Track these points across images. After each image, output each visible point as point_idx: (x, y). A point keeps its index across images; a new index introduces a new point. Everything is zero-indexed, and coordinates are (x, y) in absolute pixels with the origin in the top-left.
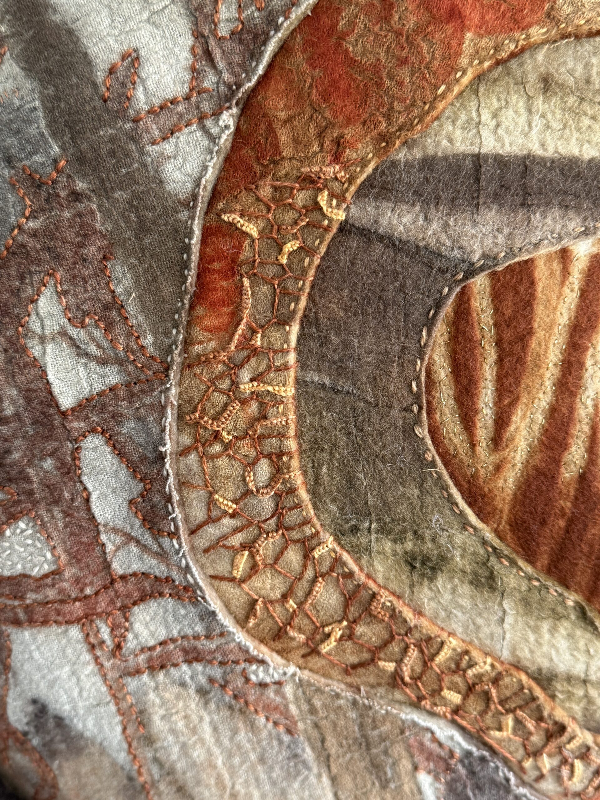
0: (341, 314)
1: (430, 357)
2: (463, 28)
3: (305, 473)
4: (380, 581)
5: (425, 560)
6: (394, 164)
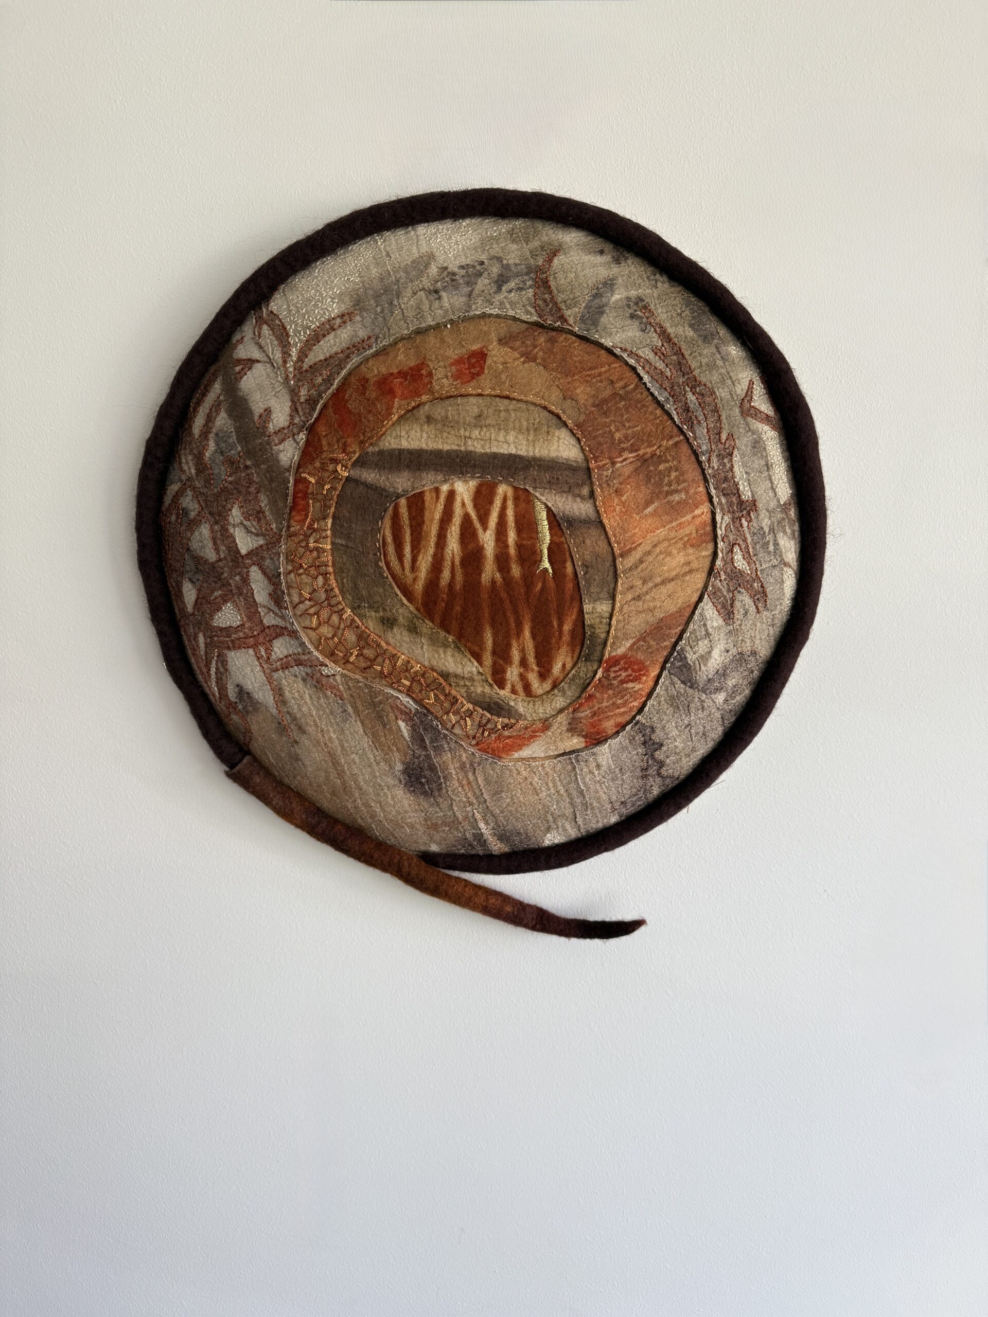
0: (348, 514)
1: (384, 533)
2: (394, 397)
3: (337, 582)
4: (372, 630)
5: (388, 620)
6: (367, 453)
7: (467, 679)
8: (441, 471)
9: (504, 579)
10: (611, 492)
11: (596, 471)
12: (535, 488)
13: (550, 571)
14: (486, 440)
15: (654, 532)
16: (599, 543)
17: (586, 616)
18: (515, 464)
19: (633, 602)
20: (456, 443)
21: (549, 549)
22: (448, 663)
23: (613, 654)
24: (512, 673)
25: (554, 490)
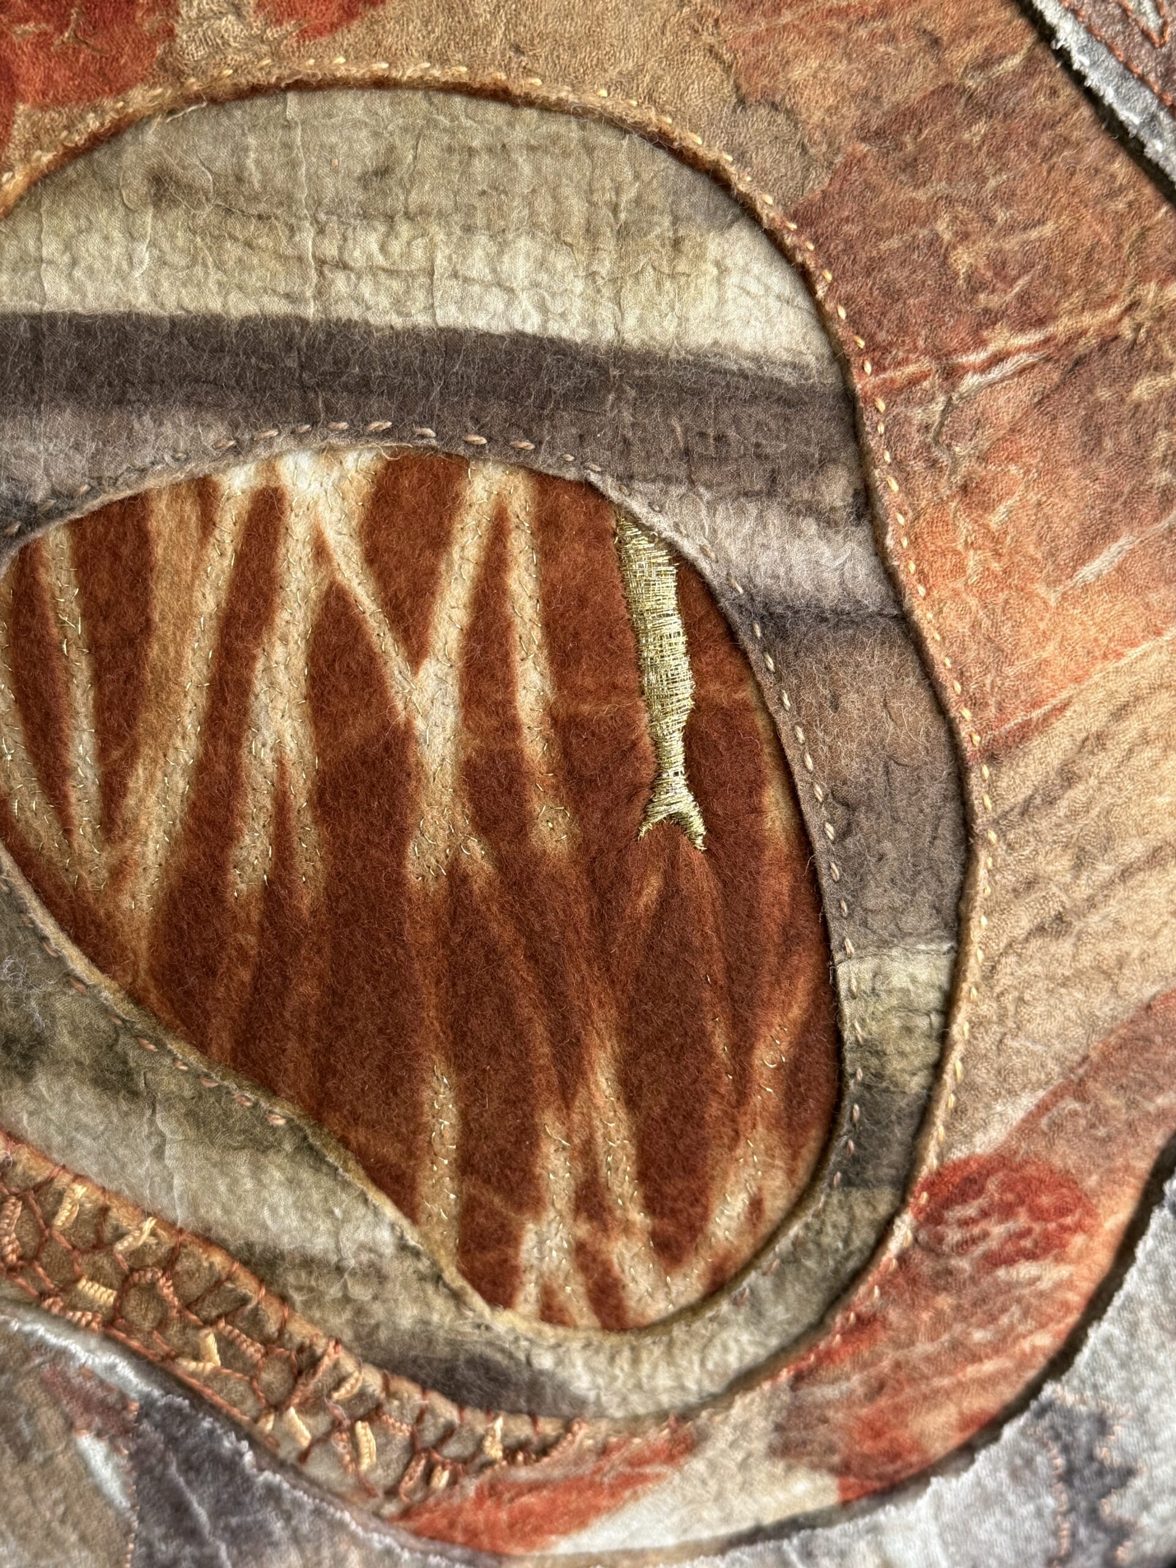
2: (13, 95)
5: (10, 1041)
7: (353, 1274)
8: (220, 407)
9: (502, 864)
10: (945, 492)
11: (881, 405)
12: (626, 479)
13: (698, 825)
14: (412, 275)
15: (1119, 655)
16: (895, 704)
17: (848, 1008)
18: (537, 376)
19: (1035, 943)
20: (281, 289)
21: (691, 735)
22: (274, 1210)
23: (958, 1154)
24: (541, 1242)
25: (709, 486)
